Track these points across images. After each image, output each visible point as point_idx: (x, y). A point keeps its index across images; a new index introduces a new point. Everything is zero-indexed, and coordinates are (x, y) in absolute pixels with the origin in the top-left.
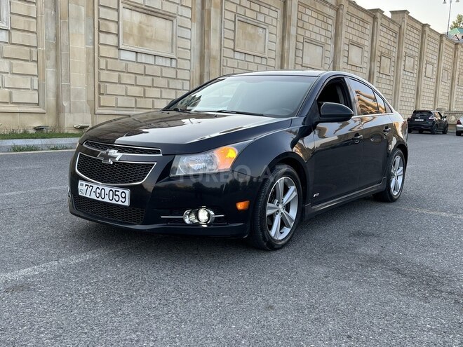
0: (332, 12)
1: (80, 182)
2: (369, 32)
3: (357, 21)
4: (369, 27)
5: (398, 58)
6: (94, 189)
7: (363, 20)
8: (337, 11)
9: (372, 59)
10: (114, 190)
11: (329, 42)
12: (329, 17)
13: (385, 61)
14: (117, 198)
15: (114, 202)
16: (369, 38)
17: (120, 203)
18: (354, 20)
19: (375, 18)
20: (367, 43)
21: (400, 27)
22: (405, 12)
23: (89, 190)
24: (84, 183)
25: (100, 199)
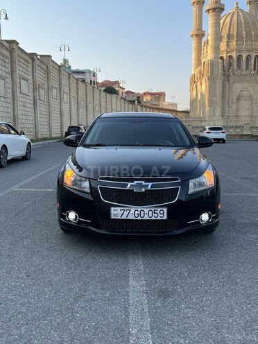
0: (7, 54)
1: (112, 209)
2: (30, 70)
3: (23, 61)
4: (30, 66)
5: (48, 88)
6: (131, 212)
7: (26, 61)
8: (11, 53)
9: (34, 89)
10: (153, 210)
11: (8, 76)
12: (6, 57)
13: (42, 91)
14: (156, 215)
15: (153, 218)
16: (31, 74)
17: (159, 218)
18: (21, 60)
19: (33, 60)
20: (30, 78)
21: (47, 67)
22: (49, 56)
23: (126, 213)
24: (119, 209)
25: (139, 218)
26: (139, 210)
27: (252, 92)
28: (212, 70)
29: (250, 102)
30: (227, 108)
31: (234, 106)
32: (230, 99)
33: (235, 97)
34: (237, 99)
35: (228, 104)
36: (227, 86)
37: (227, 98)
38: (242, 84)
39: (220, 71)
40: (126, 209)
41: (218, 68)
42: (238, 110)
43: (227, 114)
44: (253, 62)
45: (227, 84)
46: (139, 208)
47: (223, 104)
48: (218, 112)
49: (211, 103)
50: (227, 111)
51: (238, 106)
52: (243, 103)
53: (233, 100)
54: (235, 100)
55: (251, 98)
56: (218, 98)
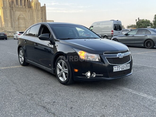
1: (114, 67)
10: (126, 65)
15: (127, 69)
23: (119, 68)
24: (116, 67)
25: (123, 70)
26: (123, 66)
27: (24, 16)
28: (4, 4)
29: (24, 21)
30: (13, 23)
31: (17, 22)
32: (15, 19)
33: (17, 18)
34: (18, 19)
35: (14, 21)
36: (12, 13)
37: (13, 18)
38: (19, 12)
39: (8, 5)
40: (118, 66)
41: (7, 3)
42: (19, 24)
43: (14, 26)
44: (23, 2)
45: (12, 12)
46: (123, 65)
47: (11, 21)
48: (10, 25)
49: (5, 20)
50: (14, 25)
51: (19, 22)
52: (21, 21)
53: (16, 19)
54: (17, 19)
55: (24, 19)
56: (9, 18)
